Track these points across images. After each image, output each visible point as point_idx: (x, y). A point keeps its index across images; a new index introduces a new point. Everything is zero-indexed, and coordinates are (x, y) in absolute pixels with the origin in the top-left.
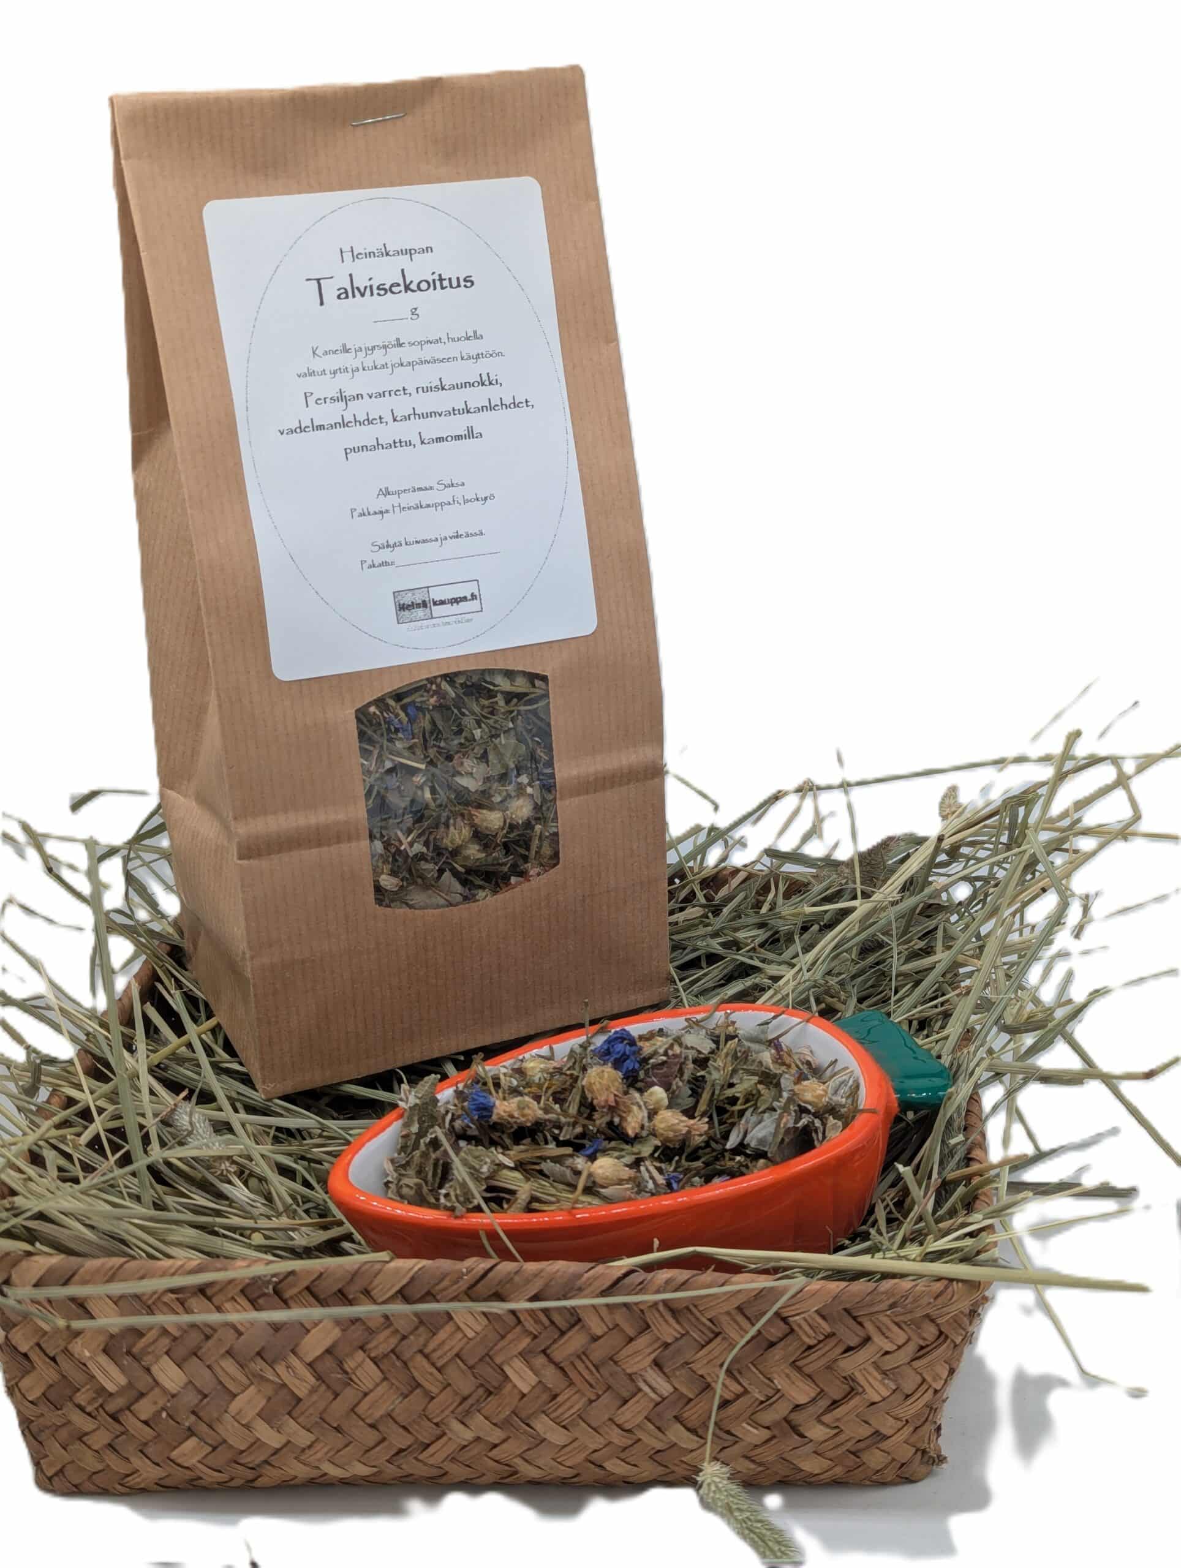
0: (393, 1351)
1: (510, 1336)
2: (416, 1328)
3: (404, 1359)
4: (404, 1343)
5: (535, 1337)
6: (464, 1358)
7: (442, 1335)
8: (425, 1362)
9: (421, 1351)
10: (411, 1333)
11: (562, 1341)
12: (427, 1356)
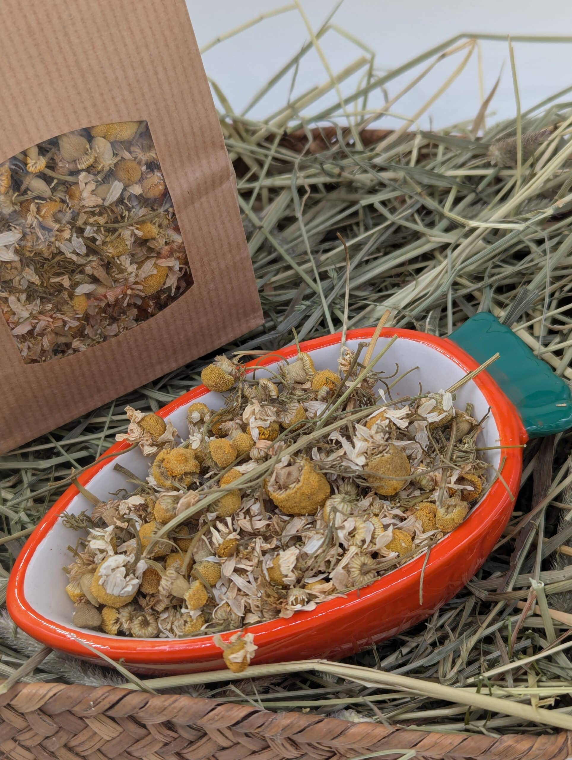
0: (40, 744)
1: (143, 742)
2: (57, 732)
3: (52, 750)
4: (46, 741)
5: (166, 744)
6: (105, 752)
7: (82, 737)
8: (69, 755)
9: (65, 746)
10: (53, 735)
11: (191, 749)
12: (70, 749)
